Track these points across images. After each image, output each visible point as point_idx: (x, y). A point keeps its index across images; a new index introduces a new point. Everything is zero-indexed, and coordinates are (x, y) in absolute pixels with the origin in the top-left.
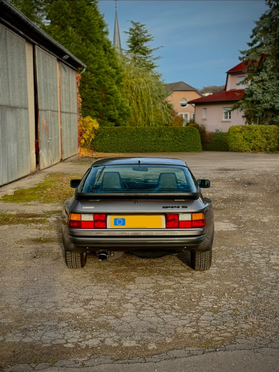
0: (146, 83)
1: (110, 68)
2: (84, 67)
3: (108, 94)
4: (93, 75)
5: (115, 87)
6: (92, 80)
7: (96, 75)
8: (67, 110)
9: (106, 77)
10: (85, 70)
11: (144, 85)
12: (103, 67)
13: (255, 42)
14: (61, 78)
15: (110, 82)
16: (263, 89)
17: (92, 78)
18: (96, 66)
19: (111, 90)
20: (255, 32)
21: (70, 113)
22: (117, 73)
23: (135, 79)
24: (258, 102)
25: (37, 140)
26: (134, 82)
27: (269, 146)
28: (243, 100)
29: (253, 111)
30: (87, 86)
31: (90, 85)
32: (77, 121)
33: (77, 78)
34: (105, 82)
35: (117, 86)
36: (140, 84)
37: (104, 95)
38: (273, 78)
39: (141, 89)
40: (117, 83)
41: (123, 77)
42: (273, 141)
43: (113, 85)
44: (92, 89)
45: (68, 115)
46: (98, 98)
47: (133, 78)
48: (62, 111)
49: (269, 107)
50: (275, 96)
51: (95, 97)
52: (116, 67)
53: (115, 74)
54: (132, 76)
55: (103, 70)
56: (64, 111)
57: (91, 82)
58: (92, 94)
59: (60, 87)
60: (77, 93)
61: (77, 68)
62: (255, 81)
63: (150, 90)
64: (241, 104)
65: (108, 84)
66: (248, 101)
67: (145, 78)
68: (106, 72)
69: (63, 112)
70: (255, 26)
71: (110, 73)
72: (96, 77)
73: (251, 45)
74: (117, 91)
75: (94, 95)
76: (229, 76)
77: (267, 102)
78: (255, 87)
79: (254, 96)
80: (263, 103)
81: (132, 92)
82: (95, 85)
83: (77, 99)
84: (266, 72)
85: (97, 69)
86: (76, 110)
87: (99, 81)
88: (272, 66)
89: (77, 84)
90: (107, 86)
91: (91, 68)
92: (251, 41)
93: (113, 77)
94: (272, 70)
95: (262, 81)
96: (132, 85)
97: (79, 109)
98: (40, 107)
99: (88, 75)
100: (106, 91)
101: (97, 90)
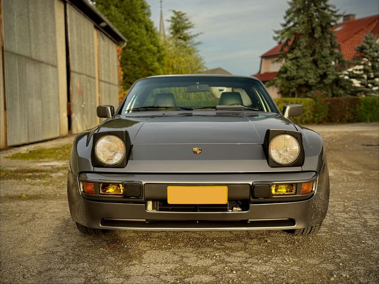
0: (187, 62)
1: (152, 46)
2: (125, 42)
3: (149, 70)
4: (135, 52)
5: (157, 64)
6: (134, 57)
7: (139, 52)
8: (106, 80)
9: (148, 54)
10: (125, 44)
11: (184, 64)
12: (144, 45)
13: (289, 22)
14: (99, 46)
15: (151, 59)
16: (297, 66)
17: (134, 55)
18: (138, 44)
19: (152, 67)
20: (288, 13)
21: (110, 83)
22: (159, 52)
23: (176, 59)
24: (293, 78)
25: (69, 104)
26: (175, 62)
27: (305, 118)
28: (278, 76)
29: (288, 87)
30: (129, 62)
31: (132, 61)
32: (117, 92)
33: (118, 51)
34: (146, 58)
35: (159, 64)
36: (180, 63)
37: (145, 71)
38: (306, 56)
39: (182, 68)
40: (159, 60)
41: (164, 55)
42: (309, 114)
43: (154, 62)
44: (135, 65)
45: (107, 85)
46: (140, 74)
47: (174, 57)
48: (100, 79)
49: (303, 83)
50: (308, 72)
51: (137, 73)
52: (157, 45)
53: (156, 51)
54: (173, 56)
55: (145, 47)
56: (103, 79)
57: (133, 59)
58: (134, 70)
59: (98, 55)
60: (118, 66)
61: (118, 41)
62: (289, 58)
63: (190, 69)
64: (276, 80)
65: (149, 61)
66: (283, 77)
67: (185, 58)
68: (148, 49)
69: (101, 81)
70: (289, 7)
71: (152, 50)
72: (138, 54)
73: (285, 25)
74: (159, 67)
75: (136, 71)
76: (263, 59)
77: (301, 77)
78: (289, 64)
79: (288, 73)
80: (297, 79)
81: (173, 71)
82: (137, 62)
83: (118, 71)
84: (300, 50)
85: (139, 47)
86: (116, 82)
87: (141, 58)
88: (305, 44)
89: (118, 57)
90: (149, 63)
91: (133, 46)
92: (284, 22)
93: (154, 54)
94: (306, 47)
95: (296, 58)
96: (173, 64)
97: (119, 82)
98: (72, 68)
99: (130, 52)
100: (147, 67)
101: (139, 66)
